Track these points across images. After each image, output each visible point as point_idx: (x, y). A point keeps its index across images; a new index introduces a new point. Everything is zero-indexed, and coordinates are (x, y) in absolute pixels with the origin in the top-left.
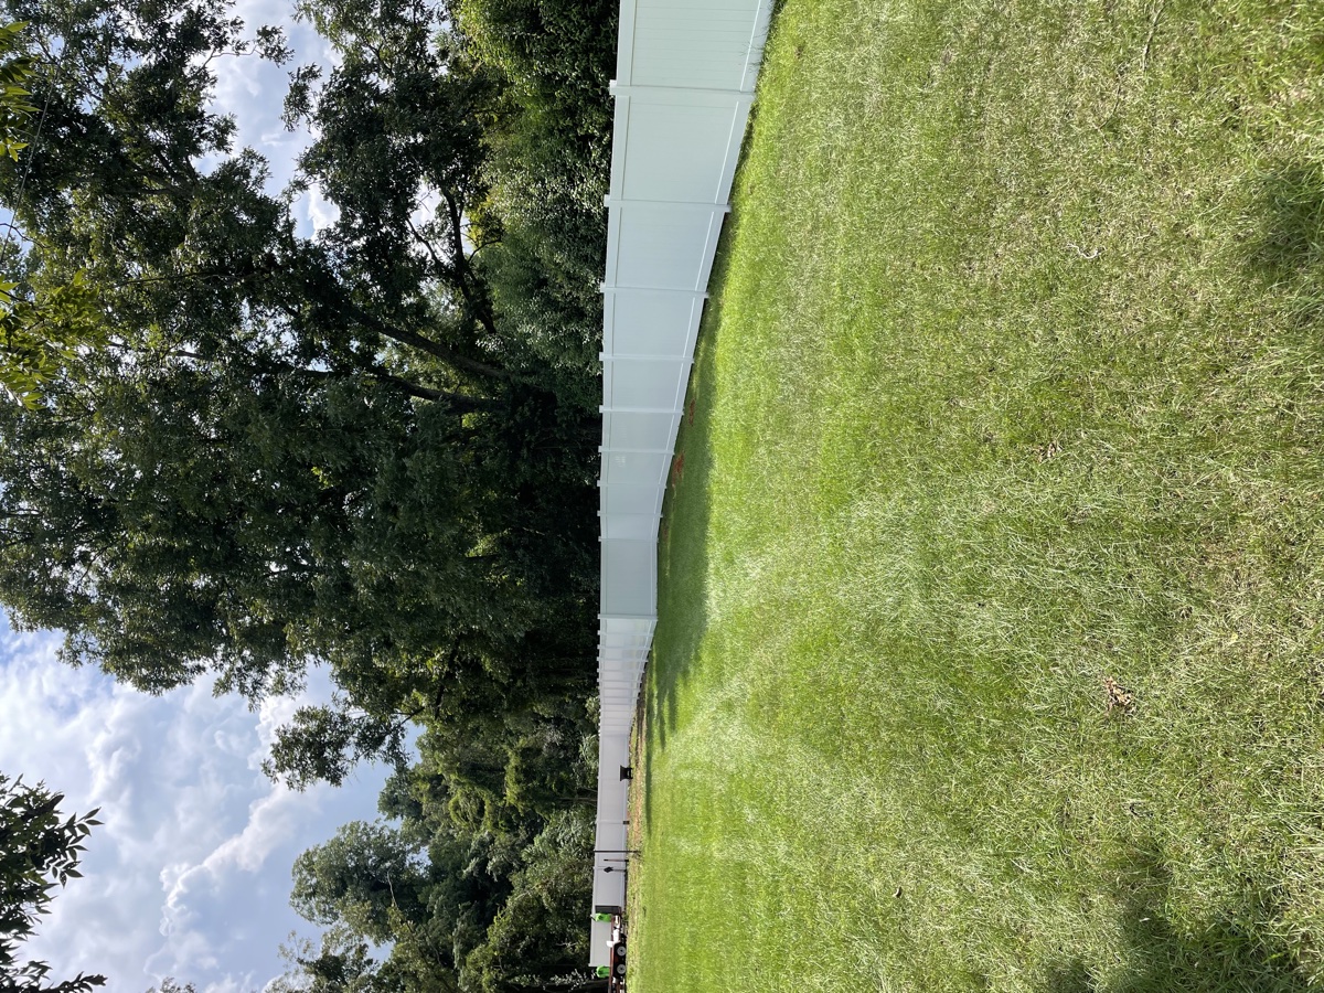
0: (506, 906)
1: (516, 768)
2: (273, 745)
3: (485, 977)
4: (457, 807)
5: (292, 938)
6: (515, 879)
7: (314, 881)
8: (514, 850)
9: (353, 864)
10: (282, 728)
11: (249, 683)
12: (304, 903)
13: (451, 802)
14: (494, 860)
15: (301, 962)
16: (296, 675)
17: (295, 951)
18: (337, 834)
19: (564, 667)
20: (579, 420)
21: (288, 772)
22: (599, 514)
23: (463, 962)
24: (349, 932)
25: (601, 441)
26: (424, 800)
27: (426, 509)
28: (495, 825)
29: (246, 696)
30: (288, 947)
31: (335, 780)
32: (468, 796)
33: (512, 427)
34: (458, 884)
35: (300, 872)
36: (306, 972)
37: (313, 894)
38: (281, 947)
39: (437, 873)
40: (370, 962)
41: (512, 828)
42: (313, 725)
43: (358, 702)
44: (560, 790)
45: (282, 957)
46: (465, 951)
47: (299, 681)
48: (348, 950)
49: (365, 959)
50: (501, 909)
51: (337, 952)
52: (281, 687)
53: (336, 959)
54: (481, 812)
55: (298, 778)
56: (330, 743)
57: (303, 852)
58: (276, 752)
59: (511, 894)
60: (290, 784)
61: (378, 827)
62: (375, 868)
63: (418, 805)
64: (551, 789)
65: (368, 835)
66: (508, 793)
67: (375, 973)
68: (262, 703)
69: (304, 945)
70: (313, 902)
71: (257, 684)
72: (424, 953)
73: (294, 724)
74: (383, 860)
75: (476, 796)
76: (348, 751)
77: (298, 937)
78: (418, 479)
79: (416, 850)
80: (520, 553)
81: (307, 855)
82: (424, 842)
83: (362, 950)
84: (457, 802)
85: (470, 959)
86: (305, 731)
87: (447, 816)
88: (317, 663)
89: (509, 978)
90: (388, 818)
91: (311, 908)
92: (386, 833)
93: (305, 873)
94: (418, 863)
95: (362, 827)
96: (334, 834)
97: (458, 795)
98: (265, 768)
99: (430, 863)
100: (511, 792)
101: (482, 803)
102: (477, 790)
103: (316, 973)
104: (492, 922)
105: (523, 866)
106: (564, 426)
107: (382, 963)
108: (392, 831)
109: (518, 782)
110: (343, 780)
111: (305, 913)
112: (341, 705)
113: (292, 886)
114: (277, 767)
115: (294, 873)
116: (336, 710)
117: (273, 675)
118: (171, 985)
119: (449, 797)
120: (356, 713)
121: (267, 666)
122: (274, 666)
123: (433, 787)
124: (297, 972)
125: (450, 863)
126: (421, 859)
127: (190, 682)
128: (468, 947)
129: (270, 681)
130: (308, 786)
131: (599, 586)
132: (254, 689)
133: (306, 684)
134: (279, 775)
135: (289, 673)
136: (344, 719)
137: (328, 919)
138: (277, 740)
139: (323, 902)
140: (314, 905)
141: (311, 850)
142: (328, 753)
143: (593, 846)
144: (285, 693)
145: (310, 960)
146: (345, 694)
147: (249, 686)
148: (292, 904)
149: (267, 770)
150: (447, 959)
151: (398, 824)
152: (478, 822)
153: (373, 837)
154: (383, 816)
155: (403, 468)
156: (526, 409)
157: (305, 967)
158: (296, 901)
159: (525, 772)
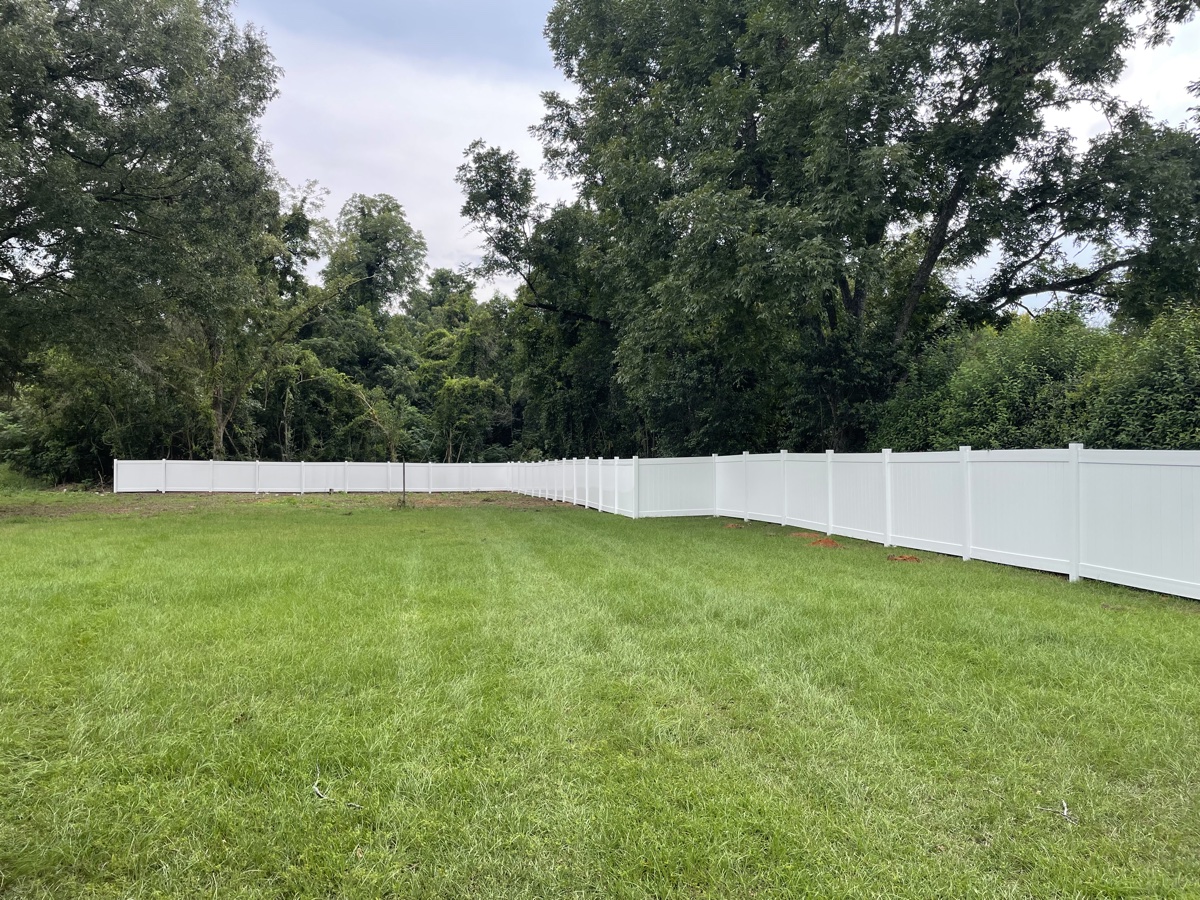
0: (355, 383)
1: (477, 387)
2: (498, 150)
3: (292, 367)
4: (441, 335)
5: (323, 192)
6: (378, 391)
7: (375, 214)
8: (404, 389)
9: (390, 247)
10: (515, 157)
11: (556, 124)
12: (356, 206)
13: (445, 331)
14: (395, 371)
15: (303, 201)
16: (563, 168)
17: (313, 195)
18: (415, 230)
19: (574, 426)
20: (862, 427)
21: (473, 166)
22: (746, 453)
23: (305, 347)
24: (330, 243)
25: (838, 452)
26: (446, 307)
27: (764, 264)
28: (425, 370)
29: (542, 122)
30: (316, 188)
31: (466, 211)
32: (450, 345)
33: (846, 354)
34: (373, 340)
35: (382, 201)
36: (294, 206)
37: (364, 214)
38: (315, 182)
39: (382, 321)
40: (304, 262)
41: (424, 386)
42: (519, 186)
43: (539, 227)
44: (458, 428)
45: (306, 183)
46: (314, 348)
47: (558, 172)
48: (314, 242)
49: (307, 259)
50: (351, 379)
51: (313, 233)
52: (553, 154)
53: (306, 232)
54: (437, 357)
55: (469, 176)
56: (501, 205)
57: (399, 203)
58: (494, 153)
59: (364, 387)
60: (462, 168)
61: (422, 268)
62: (386, 266)
63: (441, 303)
64: (459, 419)
65: (415, 258)
66: (454, 381)
67: (294, 268)
68: (537, 138)
69: (318, 202)
70: (358, 214)
71: (555, 133)
72: (313, 311)
73: (519, 168)
74: (393, 273)
75: (450, 353)
76: (493, 222)
77: (325, 196)
78: (798, 253)
79: (403, 304)
80: (695, 374)
81: (398, 207)
82: (409, 311)
83: (313, 254)
84: (444, 335)
85: (308, 352)
86: (512, 179)
87: (432, 329)
88: (577, 185)
89: (291, 390)
90: (429, 278)
91: (351, 212)
92: (417, 275)
93: (382, 205)
94: (391, 305)
95: (422, 253)
96: (415, 229)
97: (450, 337)
98: (477, 143)
99: (392, 314)
100: (455, 382)
101: (445, 358)
102: (456, 354)
103: (294, 215)
104: (340, 371)
105: (391, 398)
106: (853, 411)
107: (303, 273)
108: (418, 280)
109: (464, 389)
110: (467, 218)
111: (348, 208)
112: (536, 213)
113: (370, 195)
114: (479, 154)
115: (380, 195)
116: (532, 209)
117: (564, 146)
118: (278, 75)
119: (450, 330)
120: (529, 229)
121: (571, 140)
122: (572, 146)
123: (456, 314)
124: (294, 197)
125: (392, 332)
126: (394, 306)
127: (557, 65)
128: (318, 351)
129: (556, 144)
130: (461, 186)
131: (661, 456)
132: (550, 130)
133: (556, 178)
134: (471, 157)
135: (565, 162)
136: (522, 218)
137: (342, 228)
138: (503, 152)
139: (357, 223)
140: (354, 215)
141: (402, 209)
142: (491, 203)
143: (407, 461)
144: (546, 160)
145: (305, 209)
146: (548, 215)
147: (553, 124)
148: (355, 196)
149: (475, 145)
150: (307, 332)
151: (424, 286)
152: (428, 356)
153: (414, 263)
154: (430, 272)
155: (810, 235)
156: (869, 369)
157: (299, 204)
158: (357, 199)
159: (473, 395)
